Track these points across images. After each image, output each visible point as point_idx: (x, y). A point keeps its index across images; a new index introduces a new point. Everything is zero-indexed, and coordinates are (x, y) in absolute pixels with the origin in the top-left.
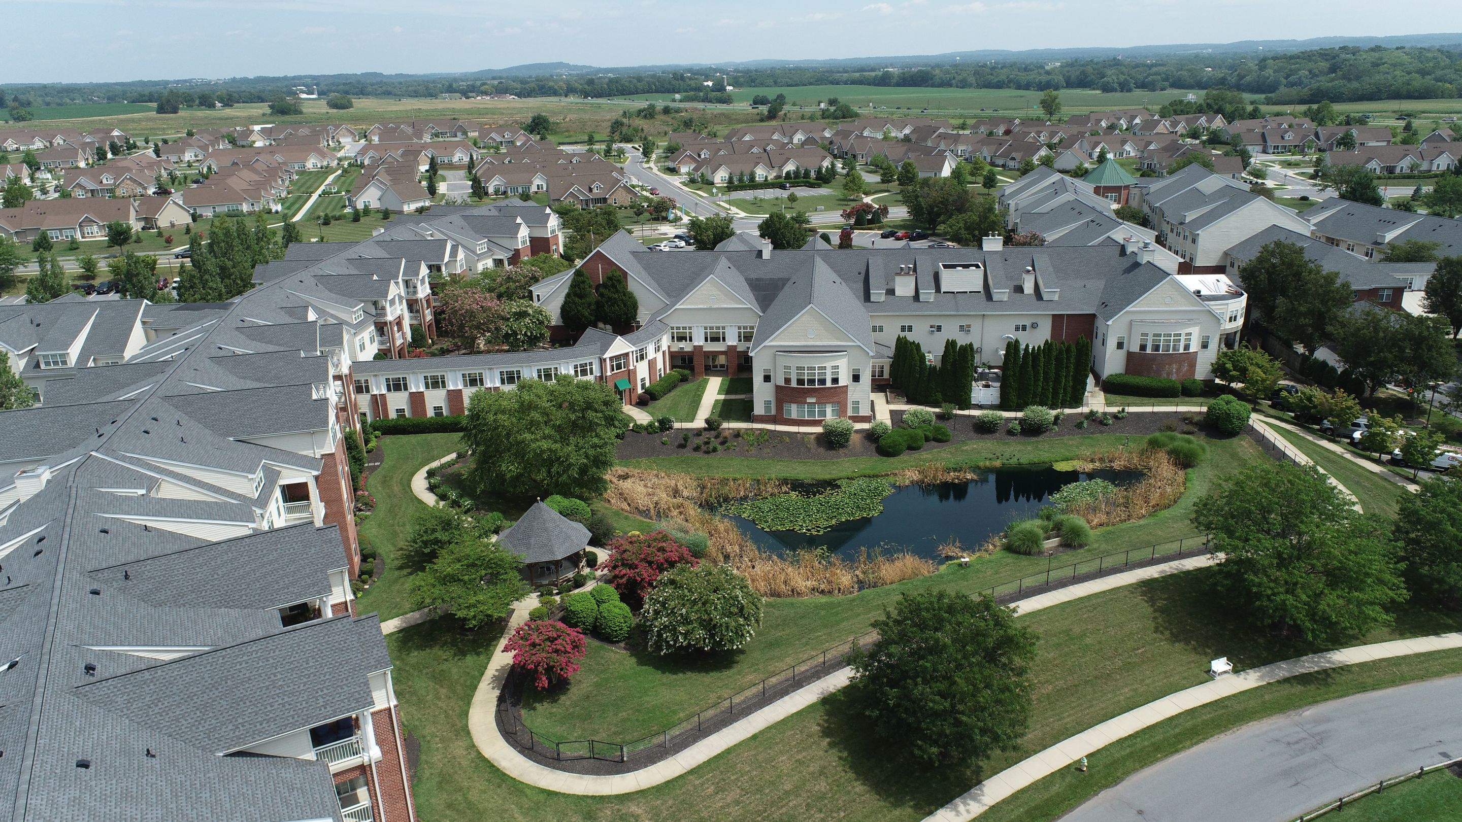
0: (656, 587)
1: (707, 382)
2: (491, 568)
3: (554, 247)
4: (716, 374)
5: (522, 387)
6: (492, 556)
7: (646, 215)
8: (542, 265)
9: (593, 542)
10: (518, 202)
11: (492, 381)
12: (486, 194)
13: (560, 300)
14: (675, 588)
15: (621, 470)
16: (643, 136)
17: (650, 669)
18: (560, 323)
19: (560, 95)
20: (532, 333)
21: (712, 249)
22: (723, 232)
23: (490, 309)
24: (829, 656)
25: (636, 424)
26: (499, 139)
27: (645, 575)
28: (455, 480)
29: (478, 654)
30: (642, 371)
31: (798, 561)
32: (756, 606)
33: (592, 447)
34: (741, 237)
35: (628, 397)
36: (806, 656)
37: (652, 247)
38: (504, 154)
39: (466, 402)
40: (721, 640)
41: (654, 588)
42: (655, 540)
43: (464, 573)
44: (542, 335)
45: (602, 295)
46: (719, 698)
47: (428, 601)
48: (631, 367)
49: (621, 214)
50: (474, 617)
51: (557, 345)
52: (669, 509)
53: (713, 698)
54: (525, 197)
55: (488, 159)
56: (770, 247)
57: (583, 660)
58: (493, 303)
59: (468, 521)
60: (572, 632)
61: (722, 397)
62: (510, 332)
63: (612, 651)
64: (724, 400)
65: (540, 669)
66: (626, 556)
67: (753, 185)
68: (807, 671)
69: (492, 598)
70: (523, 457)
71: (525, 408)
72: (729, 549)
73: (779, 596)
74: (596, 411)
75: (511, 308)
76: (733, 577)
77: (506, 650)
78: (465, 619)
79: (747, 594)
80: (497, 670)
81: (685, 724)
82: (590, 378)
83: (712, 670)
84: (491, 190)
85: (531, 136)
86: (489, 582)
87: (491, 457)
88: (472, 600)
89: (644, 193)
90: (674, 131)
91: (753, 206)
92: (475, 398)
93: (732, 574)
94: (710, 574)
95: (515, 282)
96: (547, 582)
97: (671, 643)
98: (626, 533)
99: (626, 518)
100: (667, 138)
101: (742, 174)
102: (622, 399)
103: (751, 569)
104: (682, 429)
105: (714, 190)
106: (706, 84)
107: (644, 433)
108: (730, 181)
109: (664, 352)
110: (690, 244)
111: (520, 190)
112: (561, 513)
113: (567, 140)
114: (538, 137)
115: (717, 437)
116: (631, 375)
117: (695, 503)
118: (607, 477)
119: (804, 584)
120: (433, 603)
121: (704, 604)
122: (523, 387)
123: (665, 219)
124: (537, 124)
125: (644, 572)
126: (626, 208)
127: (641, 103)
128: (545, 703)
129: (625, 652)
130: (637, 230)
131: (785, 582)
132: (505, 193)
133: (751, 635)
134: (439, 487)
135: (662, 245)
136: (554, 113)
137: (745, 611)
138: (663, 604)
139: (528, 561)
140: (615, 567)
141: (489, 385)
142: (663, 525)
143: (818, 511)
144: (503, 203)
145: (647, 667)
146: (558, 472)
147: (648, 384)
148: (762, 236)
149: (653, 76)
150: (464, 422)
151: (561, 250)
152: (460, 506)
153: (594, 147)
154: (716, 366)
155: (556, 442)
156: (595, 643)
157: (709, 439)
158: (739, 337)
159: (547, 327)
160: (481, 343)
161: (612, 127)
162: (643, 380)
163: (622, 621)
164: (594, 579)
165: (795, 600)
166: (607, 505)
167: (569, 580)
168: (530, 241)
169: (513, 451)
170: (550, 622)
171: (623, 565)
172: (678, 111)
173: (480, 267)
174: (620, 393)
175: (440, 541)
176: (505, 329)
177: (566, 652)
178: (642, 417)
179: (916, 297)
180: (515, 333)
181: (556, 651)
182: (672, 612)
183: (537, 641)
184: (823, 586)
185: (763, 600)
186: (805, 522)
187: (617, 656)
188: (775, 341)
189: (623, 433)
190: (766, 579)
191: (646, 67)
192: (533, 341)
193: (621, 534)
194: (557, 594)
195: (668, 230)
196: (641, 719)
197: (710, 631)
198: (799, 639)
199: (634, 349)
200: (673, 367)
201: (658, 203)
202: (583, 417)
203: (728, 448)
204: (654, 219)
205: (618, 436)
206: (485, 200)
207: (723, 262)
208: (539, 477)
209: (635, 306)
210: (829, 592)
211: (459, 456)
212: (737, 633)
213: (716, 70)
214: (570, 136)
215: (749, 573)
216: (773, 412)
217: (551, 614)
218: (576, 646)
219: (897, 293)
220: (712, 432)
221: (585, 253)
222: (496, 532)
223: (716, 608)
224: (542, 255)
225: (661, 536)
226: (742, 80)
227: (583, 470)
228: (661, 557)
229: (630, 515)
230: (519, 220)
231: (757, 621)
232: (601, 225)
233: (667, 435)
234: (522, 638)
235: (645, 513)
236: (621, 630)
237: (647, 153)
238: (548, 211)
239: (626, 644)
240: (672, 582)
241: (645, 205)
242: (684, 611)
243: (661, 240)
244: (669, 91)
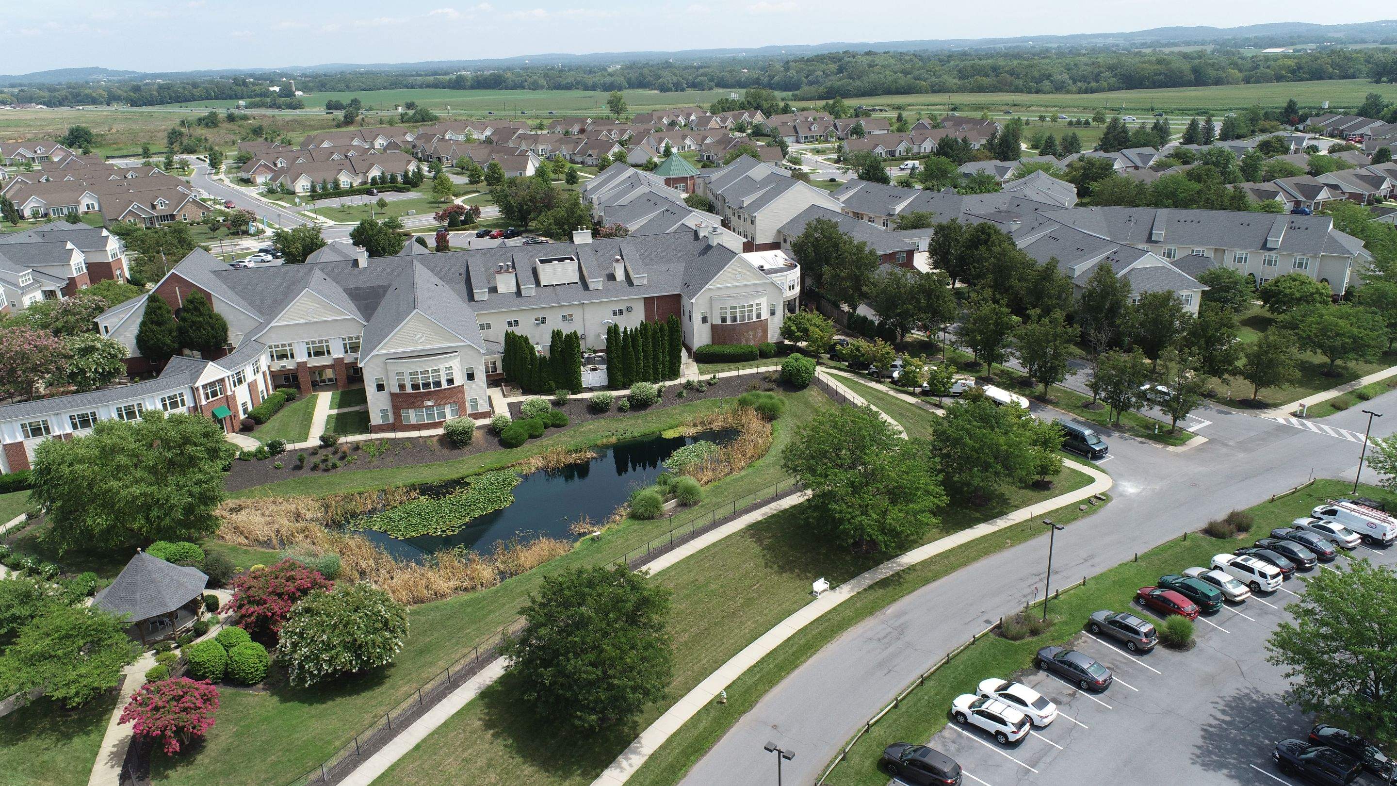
0: (290, 618)
1: (315, 398)
2: (91, 635)
3: (118, 272)
4: (325, 388)
5: (100, 431)
6: (89, 622)
7: (224, 230)
8: (105, 293)
9: (210, 585)
10: (68, 226)
11: (61, 427)
12: (22, 217)
13: (133, 330)
14: (312, 616)
15: (231, 503)
16: (208, 145)
17: (296, 704)
18: (138, 354)
19: (101, 103)
20: (103, 369)
21: (303, 261)
22: (312, 243)
23: (46, 348)
24: (481, 650)
25: (242, 452)
26: (29, 155)
27: (276, 609)
28: (30, 546)
29: (87, 734)
30: (242, 395)
31: (437, 564)
32: (400, 617)
33: (196, 484)
34: (333, 246)
35: (229, 425)
36: (458, 656)
37: (235, 264)
38: (39, 171)
39: (31, 456)
40: (369, 658)
41: (289, 620)
42: (282, 570)
43: (57, 647)
44: (117, 370)
45: (184, 320)
46: (375, 716)
47: (13, 687)
48: (229, 393)
49: (193, 231)
50: (77, 694)
51: (137, 379)
52: (292, 534)
53: (368, 718)
54: (73, 219)
55: (19, 178)
56: (366, 254)
57: (218, 712)
58: (51, 342)
59: (53, 588)
60: (201, 686)
61: (335, 412)
62: (76, 370)
63: (250, 695)
64: (338, 415)
65: (169, 733)
66: (252, 592)
67: (338, 192)
68: (461, 669)
69: (97, 668)
70: (113, 506)
71: (107, 453)
72: (363, 565)
73: (423, 602)
74: (196, 445)
75: (74, 344)
76: (372, 593)
77: (123, 721)
78: (65, 699)
79: (389, 608)
80: (114, 746)
81: (342, 752)
82: (181, 410)
83: (363, 691)
84: (27, 213)
85: (71, 150)
86: (90, 652)
87: (71, 512)
88: (72, 675)
89: (218, 207)
90: (243, 139)
91: (343, 214)
92: (42, 450)
93: (371, 590)
94: (348, 594)
95: (74, 314)
96: (162, 638)
97: (316, 672)
98: (248, 568)
99: (246, 552)
100: (235, 147)
101: (324, 182)
102: (222, 428)
103: (390, 581)
104: (295, 450)
105: (297, 200)
106: (272, 89)
107: (253, 460)
108: (313, 189)
109: (264, 373)
110: (277, 258)
111: (65, 211)
112: (168, 560)
113: (117, 153)
114: (80, 151)
115: (335, 453)
116: (229, 401)
117: (321, 524)
118: (217, 513)
119: (446, 585)
120: (20, 689)
121: (345, 626)
122: (102, 431)
123: (246, 233)
124: (76, 137)
125: (275, 605)
126: (198, 224)
127: (200, 111)
128: (179, 768)
129: (264, 693)
130: (214, 245)
131: (427, 587)
132: (46, 215)
133: (399, 647)
134: (8, 556)
135: (246, 260)
136: (97, 124)
137: (391, 624)
138: (301, 635)
139: (135, 619)
140: (241, 607)
141: (57, 432)
142: (289, 553)
143: (451, 512)
144: (47, 228)
145: (291, 703)
146: (158, 517)
147: (250, 409)
148: (356, 244)
149: (211, 82)
150: (32, 479)
151: (127, 275)
152: (39, 574)
153: (151, 160)
154: (324, 381)
155: (151, 484)
156: (229, 691)
157: (327, 456)
158: (345, 348)
159: (121, 360)
160: (41, 386)
161: (170, 138)
162: (244, 404)
163: (257, 661)
164: (218, 623)
165: (440, 602)
166: (221, 542)
167: (188, 630)
168: (87, 268)
169: (99, 501)
170: (173, 680)
171: (249, 602)
172: (245, 118)
173: (27, 301)
174: (220, 422)
175: (20, 617)
176: (69, 368)
177: (196, 708)
178: (248, 444)
179: (519, 293)
180: (83, 372)
181: (185, 710)
182: (312, 641)
183: (160, 704)
184: (465, 584)
185: (408, 609)
186: (438, 524)
187: (256, 699)
188: (383, 349)
189: (230, 463)
190: (406, 587)
191: (200, 71)
192: (106, 378)
193: (242, 570)
194: (176, 648)
195: (248, 243)
196: (292, 758)
197: (355, 652)
198: (449, 641)
199: (230, 373)
200: (276, 387)
201: (236, 217)
202: (182, 453)
203: (349, 463)
204: (233, 234)
205: (225, 469)
206: (21, 224)
207: (318, 274)
208: (136, 526)
209: (224, 329)
210: (472, 588)
211: (30, 517)
212: (384, 648)
213: (282, 75)
214: (120, 149)
215: (389, 585)
216: (391, 420)
217: (172, 671)
218: (207, 699)
219: (499, 291)
220: (329, 449)
221: (158, 276)
222: (91, 594)
223: (359, 627)
224: (104, 282)
225: (288, 565)
226: (310, 84)
227: (189, 510)
228: (291, 586)
229: (250, 549)
230: (69, 246)
231: (404, 631)
232: (171, 244)
233: (279, 459)
234: (141, 704)
235: (268, 543)
236: (257, 670)
237: (214, 164)
238: (105, 233)
239: (265, 684)
240: (308, 610)
241: (221, 219)
242: (325, 637)
243: (245, 256)
244: (231, 98)
